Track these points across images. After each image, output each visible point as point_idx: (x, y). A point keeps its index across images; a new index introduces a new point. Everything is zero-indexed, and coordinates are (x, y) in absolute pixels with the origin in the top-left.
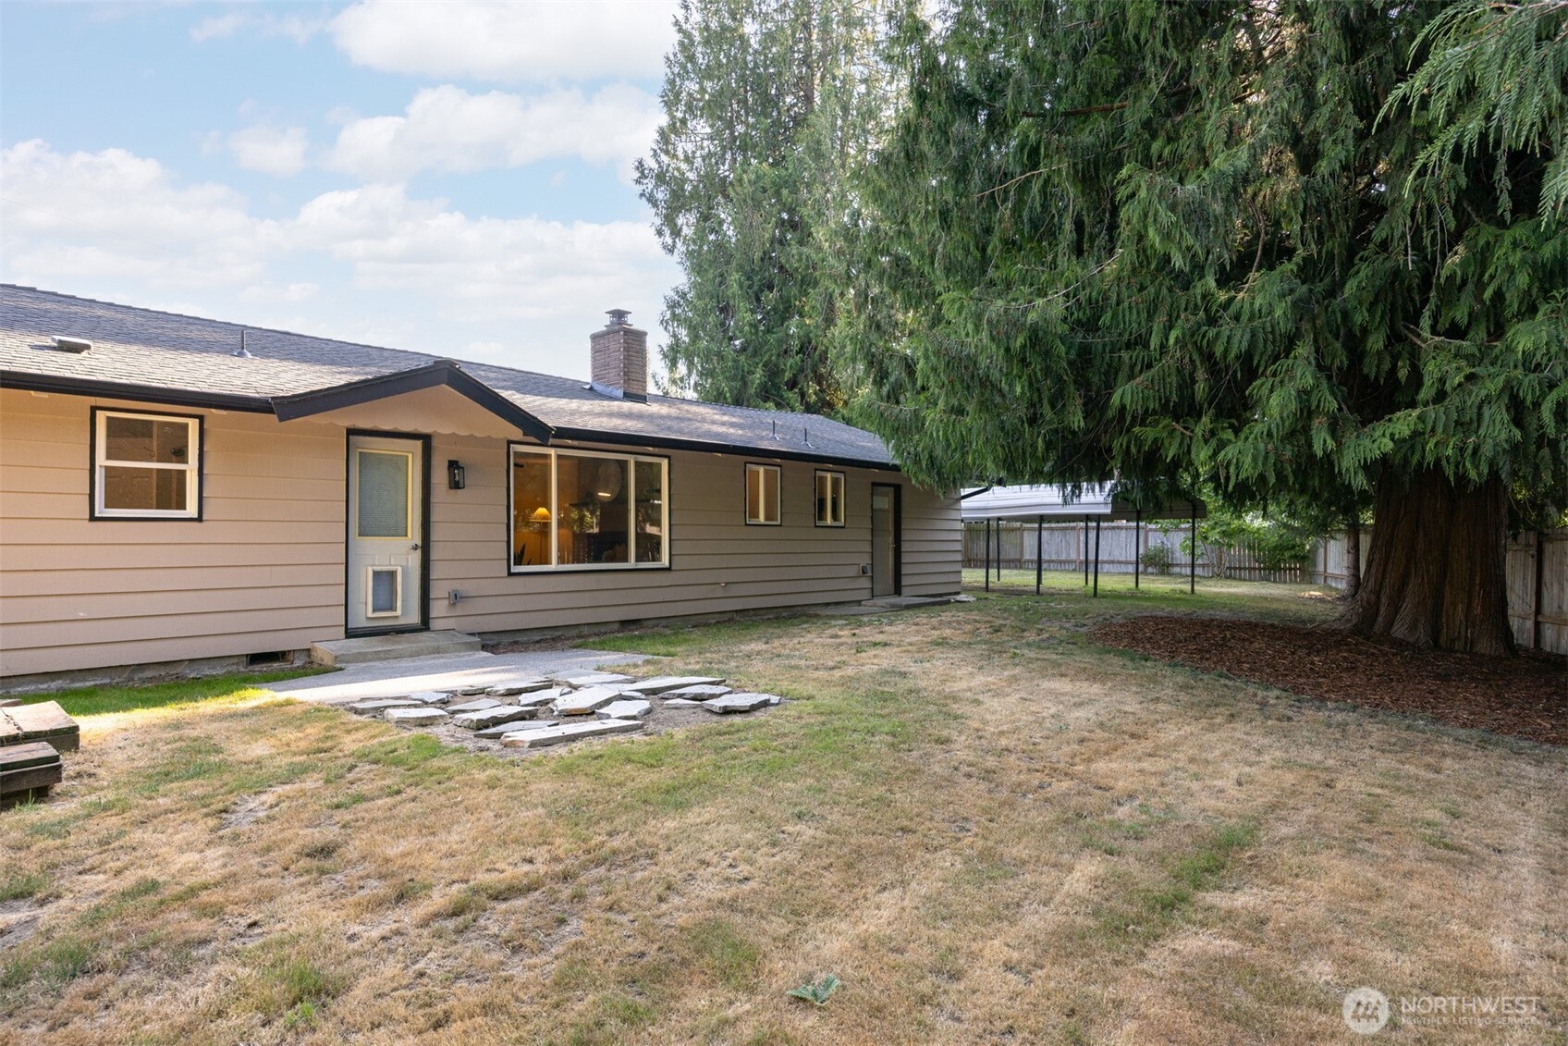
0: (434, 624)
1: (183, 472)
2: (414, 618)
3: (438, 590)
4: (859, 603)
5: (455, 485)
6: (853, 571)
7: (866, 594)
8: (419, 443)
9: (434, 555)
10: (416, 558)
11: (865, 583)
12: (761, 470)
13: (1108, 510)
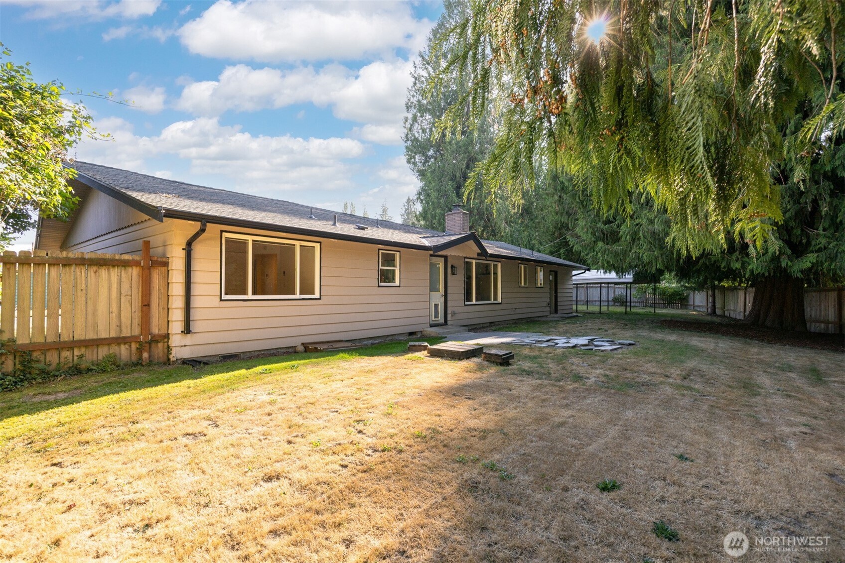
0: (449, 323)
1: (394, 270)
2: (442, 321)
3: (449, 311)
4: (547, 316)
5: (453, 274)
6: (545, 304)
7: (548, 313)
8: (443, 259)
9: (449, 298)
10: (442, 299)
11: (548, 309)
12: (523, 266)
13: (631, 281)
